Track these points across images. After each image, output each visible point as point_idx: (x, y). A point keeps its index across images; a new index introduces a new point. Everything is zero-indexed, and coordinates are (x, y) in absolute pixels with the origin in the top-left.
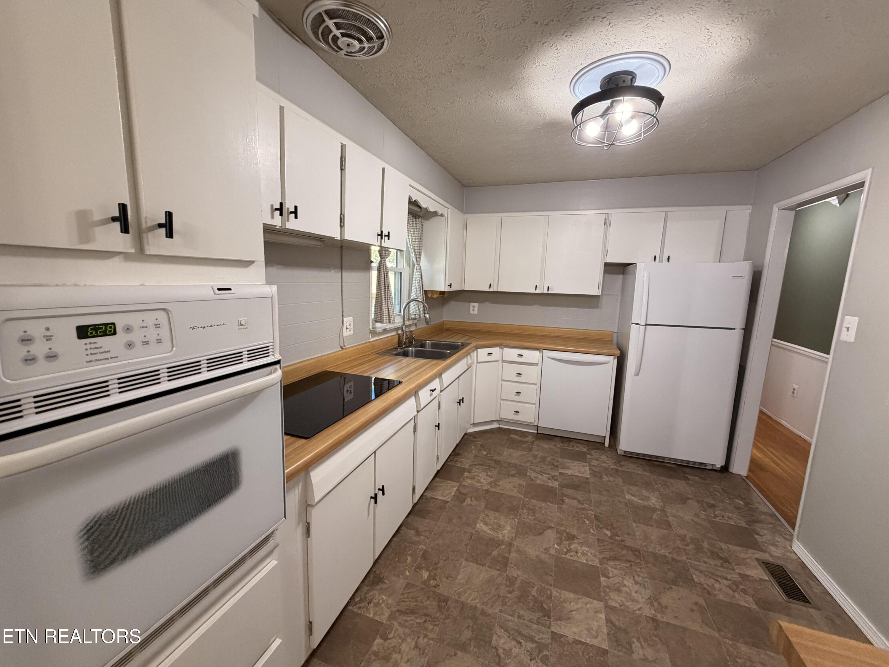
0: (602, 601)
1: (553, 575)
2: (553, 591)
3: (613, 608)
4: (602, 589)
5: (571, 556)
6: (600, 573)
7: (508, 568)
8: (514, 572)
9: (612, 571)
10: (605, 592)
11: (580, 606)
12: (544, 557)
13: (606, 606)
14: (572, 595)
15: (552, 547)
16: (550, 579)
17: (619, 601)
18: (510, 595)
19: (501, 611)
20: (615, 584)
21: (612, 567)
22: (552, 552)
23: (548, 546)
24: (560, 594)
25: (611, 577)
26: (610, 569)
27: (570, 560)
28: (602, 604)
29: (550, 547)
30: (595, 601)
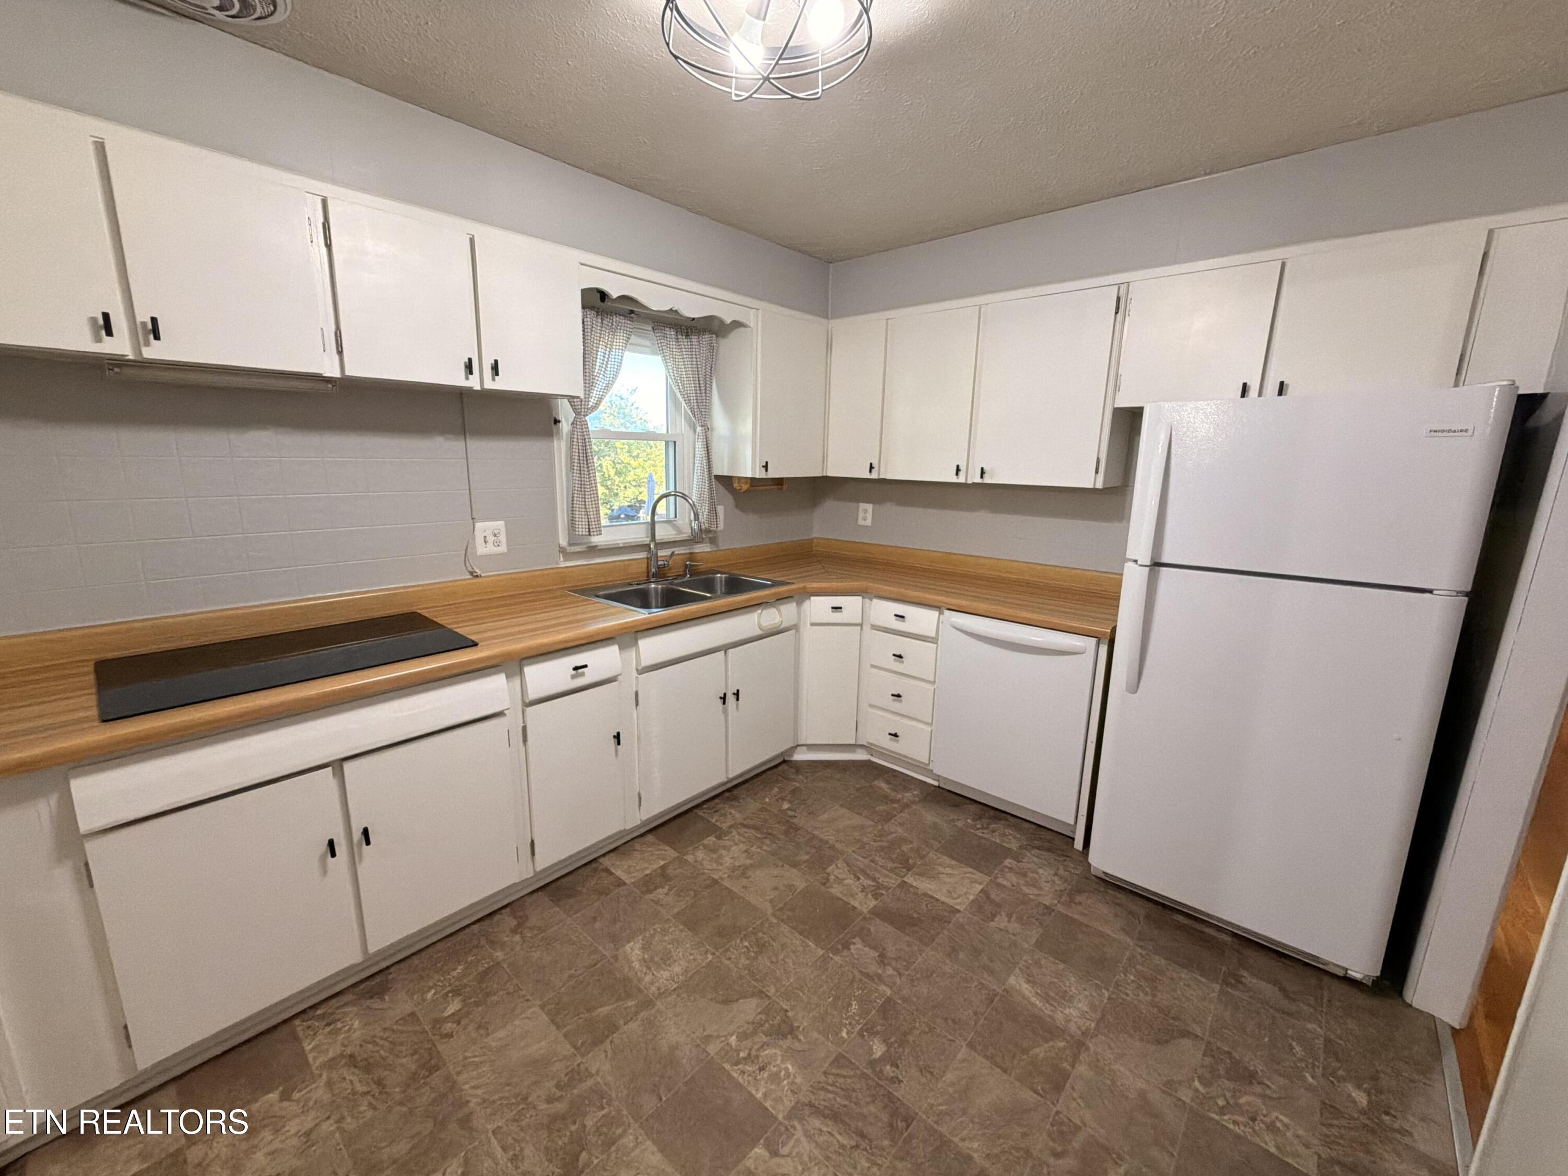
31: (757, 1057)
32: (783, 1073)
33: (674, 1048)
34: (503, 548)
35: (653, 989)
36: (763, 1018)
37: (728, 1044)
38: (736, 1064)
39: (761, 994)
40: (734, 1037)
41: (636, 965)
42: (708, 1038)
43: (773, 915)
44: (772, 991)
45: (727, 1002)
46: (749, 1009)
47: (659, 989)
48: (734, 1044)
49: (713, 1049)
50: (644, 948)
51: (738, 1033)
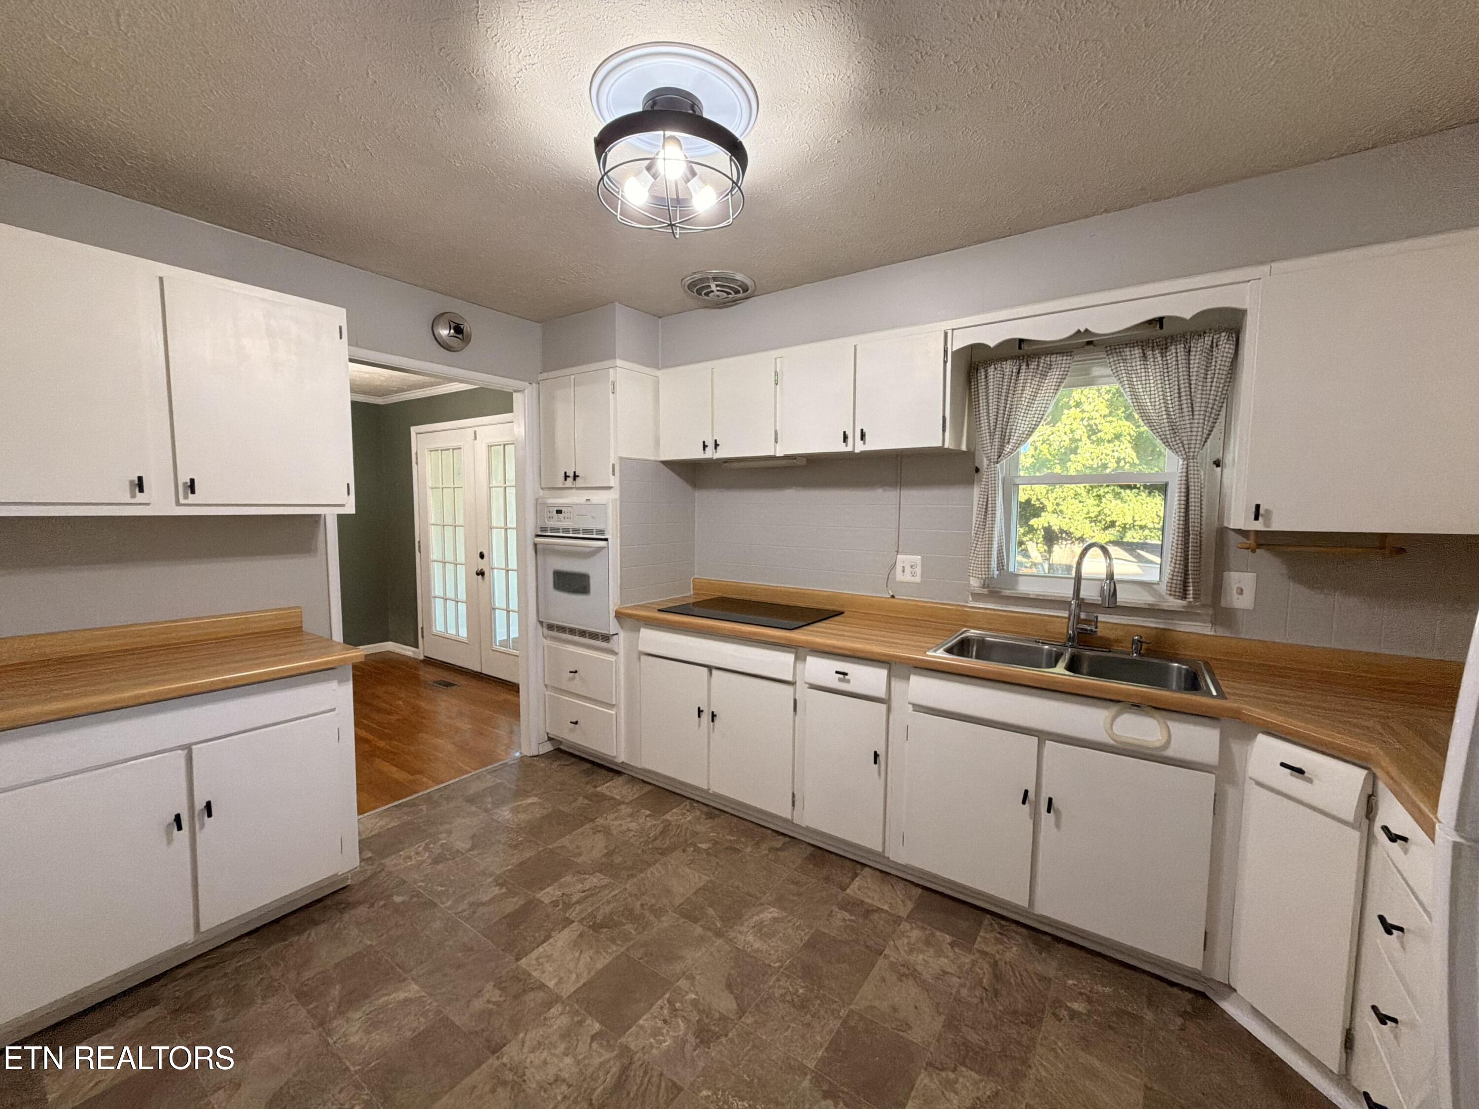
0: (569, 997)
3: (549, 1005)
4: (583, 1012)
5: (662, 1008)
10: (577, 1013)
12: (678, 967)
14: (599, 966)
16: (637, 954)
22: (683, 983)
23: (696, 983)
24: (611, 954)
29: (693, 985)
30: (573, 990)
31: (676, 1016)
34: (918, 579)
35: (733, 934)
37: (687, 992)
42: (691, 978)
45: (729, 987)
47: (735, 938)
50: (775, 920)
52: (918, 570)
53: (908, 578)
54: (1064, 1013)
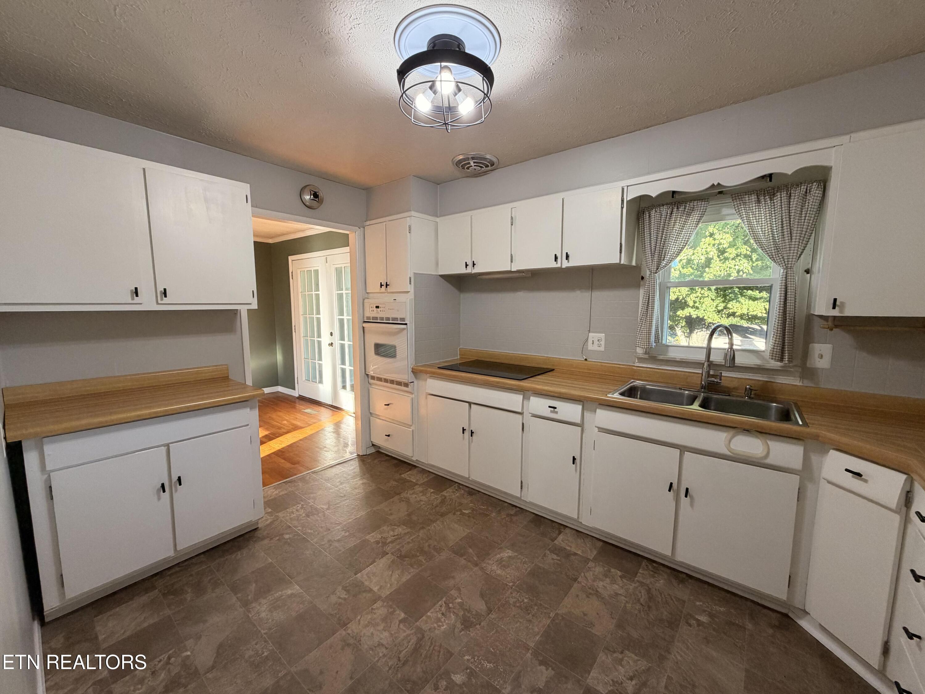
1: (428, 578)
2: (415, 570)
6: (409, 618)
7: (451, 553)
8: (444, 555)
9: (405, 631)
11: (393, 580)
12: (451, 583)
13: (379, 598)
15: (459, 596)
17: (376, 611)
18: (427, 544)
19: (419, 536)
20: (391, 622)
21: (408, 635)
25: (399, 625)
26: (408, 632)
27: (438, 602)
28: (384, 596)
32: (441, 624)
33: (453, 577)
36: (473, 613)
38: (445, 603)
39: (490, 611)
40: (461, 601)
41: (498, 556)
42: (459, 589)
43: (557, 614)
44: (493, 616)
46: (480, 606)
48: (456, 601)
49: (453, 592)
51: (463, 602)
52: (603, 343)
53: (595, 348)
54: (693, 622)
